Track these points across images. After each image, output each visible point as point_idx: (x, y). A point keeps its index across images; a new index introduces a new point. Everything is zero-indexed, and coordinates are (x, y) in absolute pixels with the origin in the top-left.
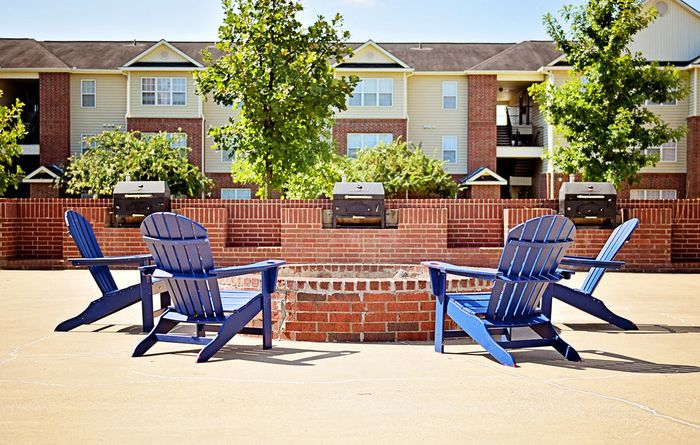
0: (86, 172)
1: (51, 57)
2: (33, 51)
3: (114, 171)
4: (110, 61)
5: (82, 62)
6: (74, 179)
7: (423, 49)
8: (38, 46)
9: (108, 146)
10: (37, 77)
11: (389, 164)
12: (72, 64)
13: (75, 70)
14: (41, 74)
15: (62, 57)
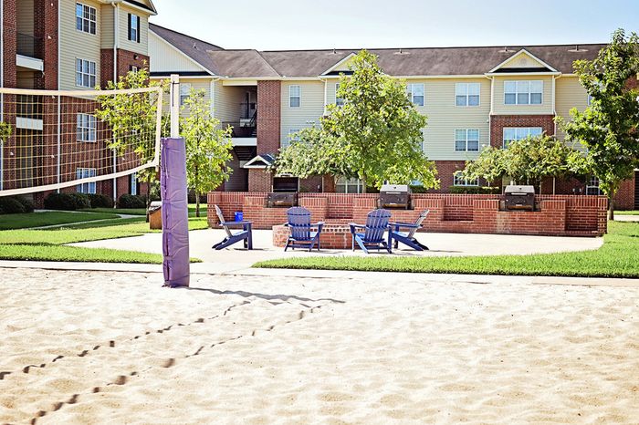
0: (291, 161)
1: (267, 67)
2: (254, 61)
3: (310, 161)
4: (312, 70)
5: (291, 71)
6: (281, 166)
7: (580, 51)
8: (259, 56)
9: (308, 140)
10: (256, 84)
11: (532, 154)
12: (283, 72)
13: (284, 78)
14: (259, 81)
15: (276, 66)
